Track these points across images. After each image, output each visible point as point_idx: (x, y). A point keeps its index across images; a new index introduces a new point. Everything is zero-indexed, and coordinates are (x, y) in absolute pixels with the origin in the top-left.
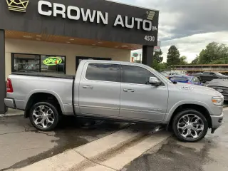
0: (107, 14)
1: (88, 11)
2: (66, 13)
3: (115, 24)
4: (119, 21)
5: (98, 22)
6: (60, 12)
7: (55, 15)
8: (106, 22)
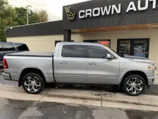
0: (120, 5)
1: (106, 8)
2: (92, 13)
3: (127, 11)
4: (131, 7)
5: (113, 13)
6: (89, 14)
7: (86, 17)
8: (118, 11)
